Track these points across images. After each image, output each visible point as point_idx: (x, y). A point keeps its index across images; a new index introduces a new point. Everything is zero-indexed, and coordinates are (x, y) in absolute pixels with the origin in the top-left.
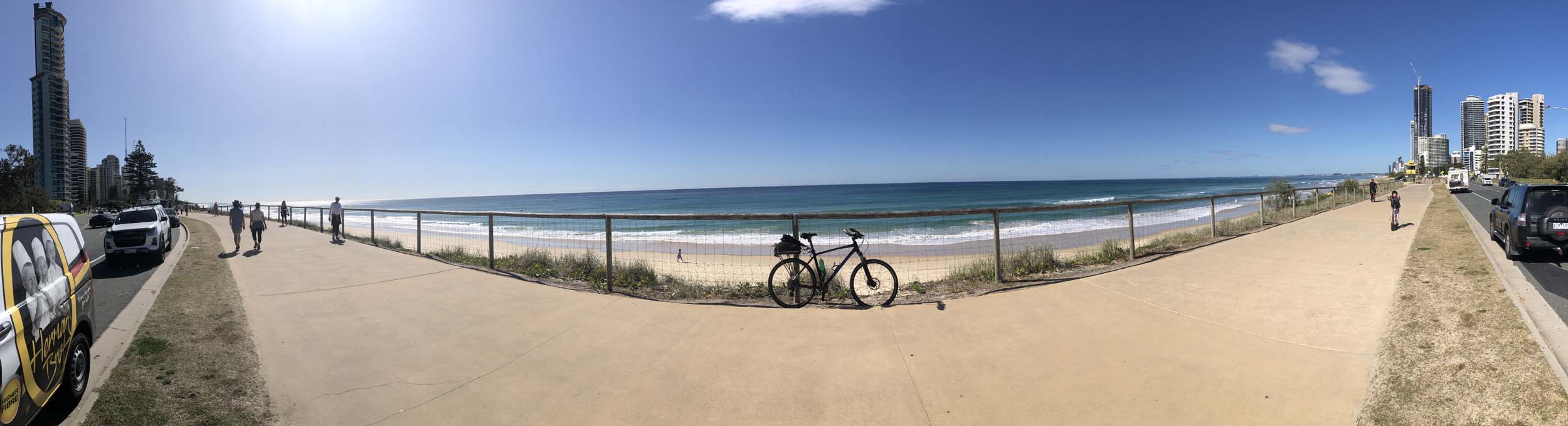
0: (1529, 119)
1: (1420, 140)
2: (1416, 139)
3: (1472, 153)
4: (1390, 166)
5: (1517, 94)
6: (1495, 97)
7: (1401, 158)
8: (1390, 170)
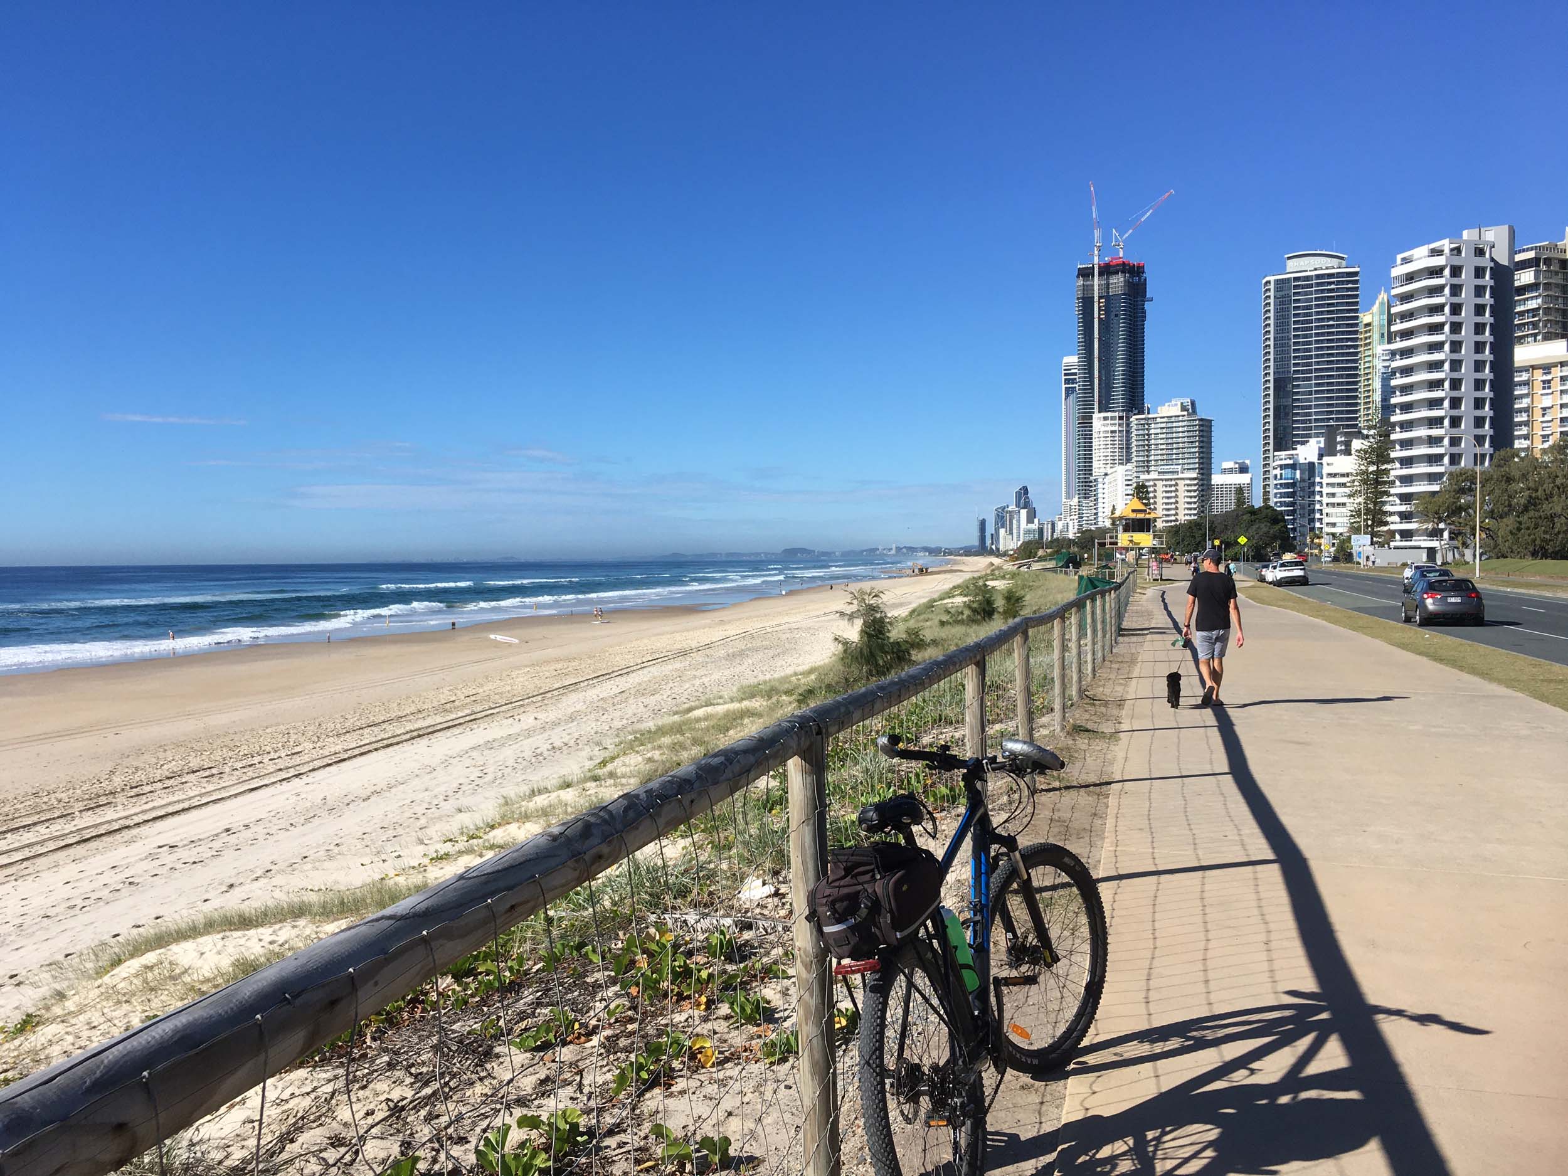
1: (1102, 424)
2: (1086, 422)
3: (1309, 466)
4: (983, 524)
5: (1504, 230)
6: (1424, 250)
7: (1025, 490)
8: (983, 538)
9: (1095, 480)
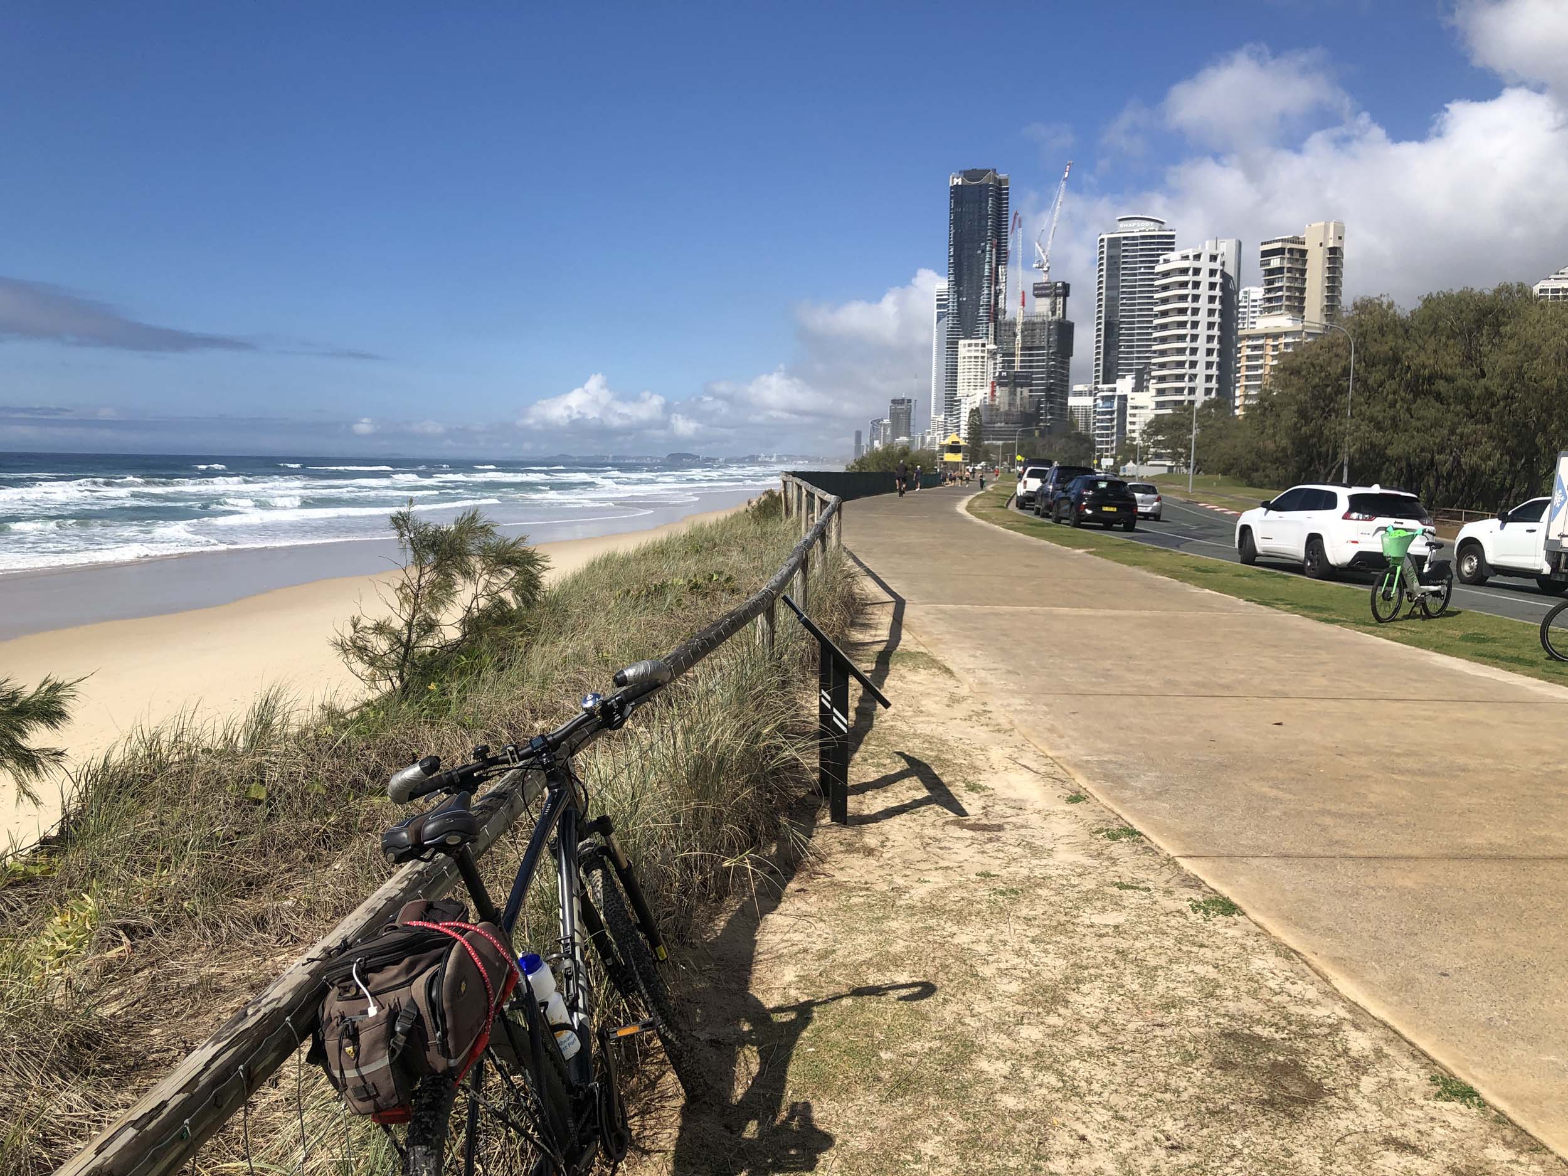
0: (1289, 298)
1: (966, 350)
2: (953, 346)
3: (1124, 398)
9: (959, 401)
